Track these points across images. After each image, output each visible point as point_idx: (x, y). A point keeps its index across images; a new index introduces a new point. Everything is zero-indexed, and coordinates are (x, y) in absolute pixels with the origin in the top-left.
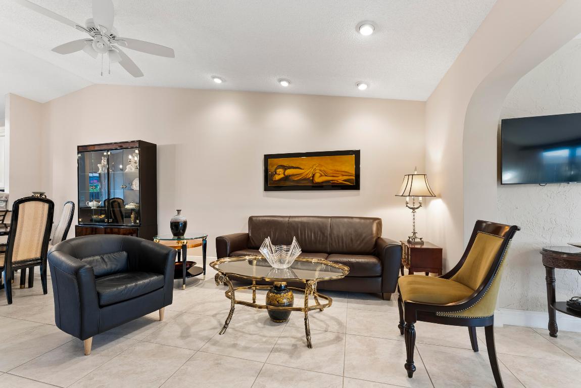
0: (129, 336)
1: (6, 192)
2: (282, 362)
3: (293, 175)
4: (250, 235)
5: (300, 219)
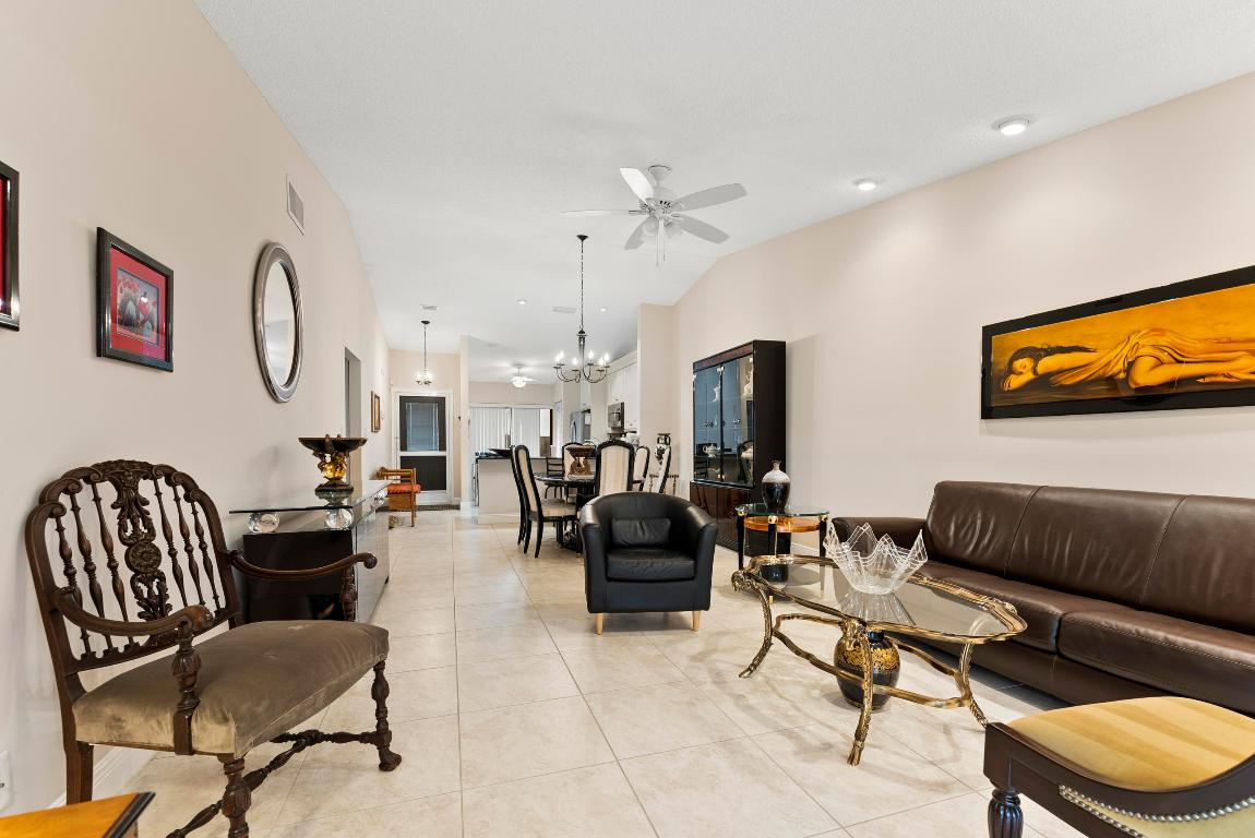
0: (647, 633)
1: (638, 434)
2: (772, 751)
3: (1060, 372)
4: (929, 523)
5: (1065, 497)
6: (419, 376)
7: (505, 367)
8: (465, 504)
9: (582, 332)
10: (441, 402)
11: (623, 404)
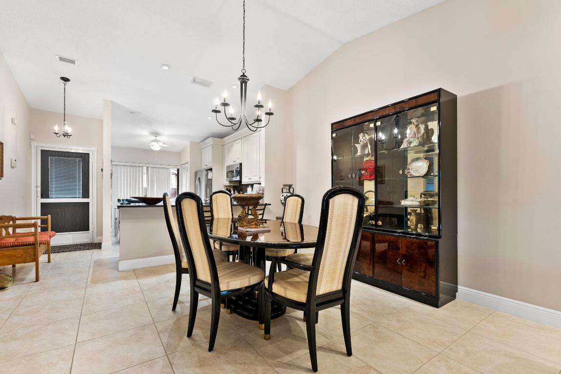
1: (263, 185)
6: (56, 128)
7: (144, 135)
8: (107, 240)
9: (244, 75)
10: (85, 157)
11: (241, 164)
